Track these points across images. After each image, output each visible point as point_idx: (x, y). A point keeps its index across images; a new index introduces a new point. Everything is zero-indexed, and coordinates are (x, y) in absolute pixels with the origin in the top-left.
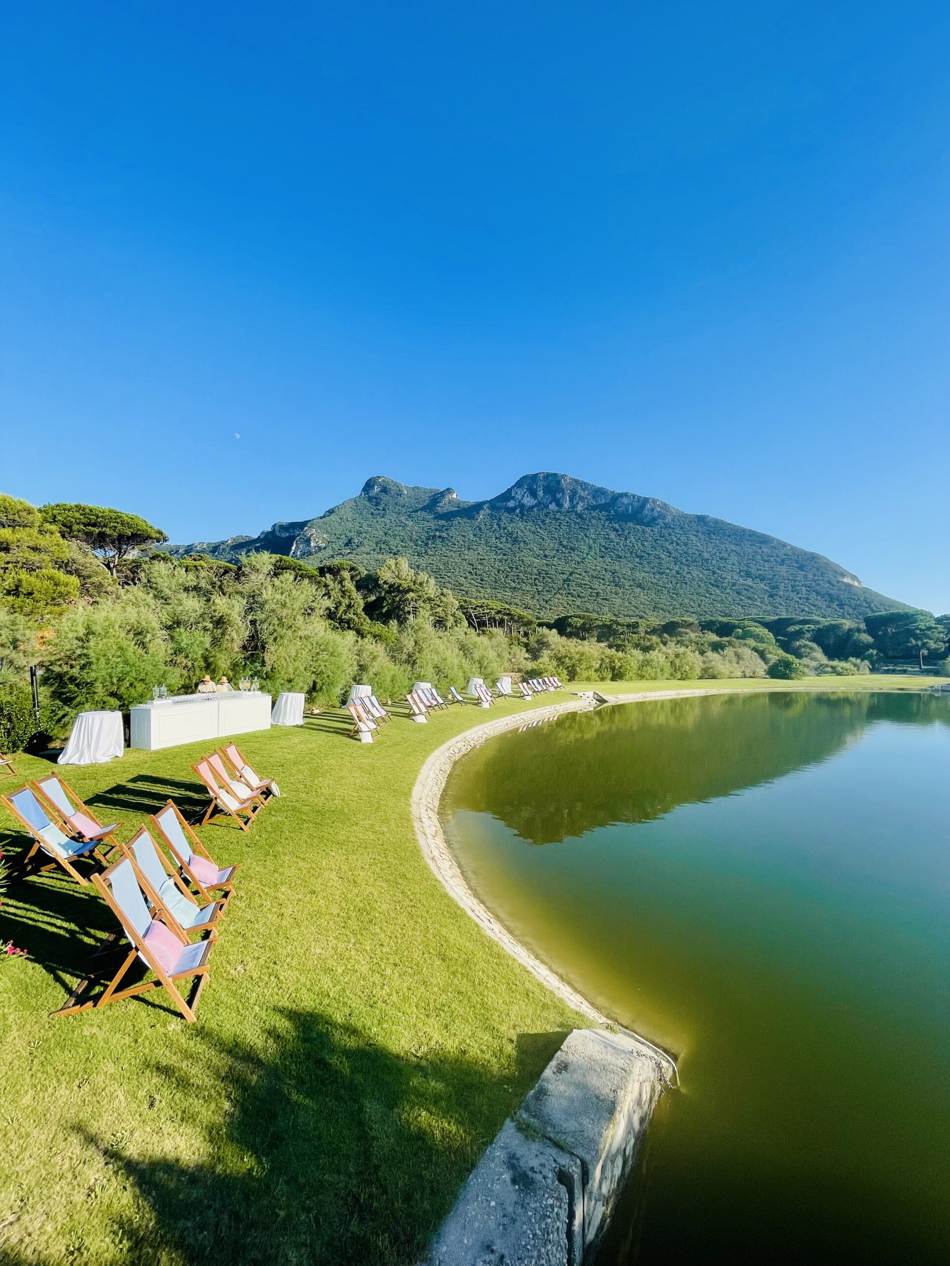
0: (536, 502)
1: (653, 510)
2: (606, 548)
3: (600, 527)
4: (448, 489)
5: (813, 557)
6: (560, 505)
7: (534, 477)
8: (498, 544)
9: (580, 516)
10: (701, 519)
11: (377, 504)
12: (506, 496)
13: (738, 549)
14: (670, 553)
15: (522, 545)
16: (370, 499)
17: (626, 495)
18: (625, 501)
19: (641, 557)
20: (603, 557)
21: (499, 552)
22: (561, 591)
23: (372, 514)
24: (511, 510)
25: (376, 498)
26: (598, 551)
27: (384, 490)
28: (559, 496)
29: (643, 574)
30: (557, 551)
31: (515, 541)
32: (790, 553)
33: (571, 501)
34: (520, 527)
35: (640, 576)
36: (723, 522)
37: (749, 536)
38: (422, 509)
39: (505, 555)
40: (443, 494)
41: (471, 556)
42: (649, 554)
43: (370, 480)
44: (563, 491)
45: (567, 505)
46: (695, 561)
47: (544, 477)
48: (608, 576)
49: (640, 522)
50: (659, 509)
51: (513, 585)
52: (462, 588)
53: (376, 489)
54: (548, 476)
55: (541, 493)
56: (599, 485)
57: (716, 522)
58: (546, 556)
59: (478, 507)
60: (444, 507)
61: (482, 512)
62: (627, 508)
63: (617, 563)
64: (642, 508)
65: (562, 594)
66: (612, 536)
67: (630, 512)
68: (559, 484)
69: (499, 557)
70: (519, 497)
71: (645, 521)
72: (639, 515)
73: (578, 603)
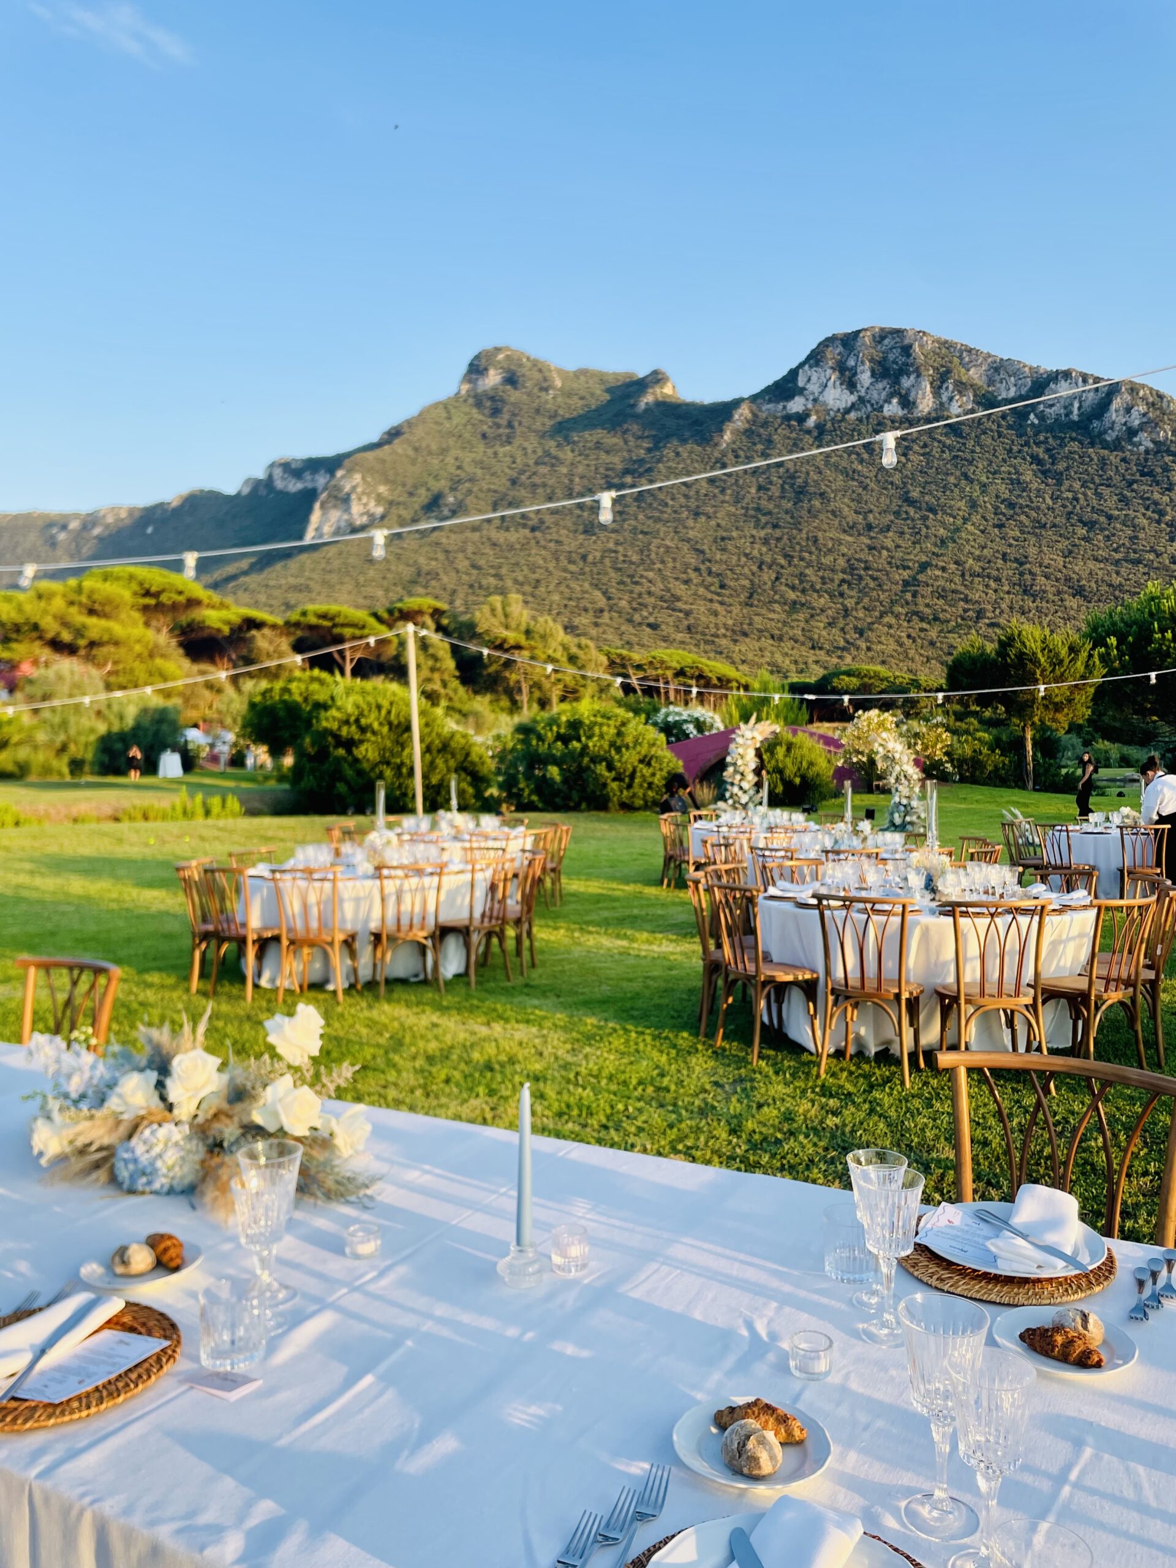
0: (853, 398)
1: (1129, 410)
2: (1011, 505)
3: (1002, 454)
4: (655, 373)
6: (907, 403)
7: (853, 339)
8: (764, 503)
11: (496, 412)
12: (786, 386)
15: (817, 503)
16: (479, 402)
17: (1067, 374)
18: (1065, 388)
19: (1090, 525)
20: (1001, 526)
21: (763, 519)
22: (898, 609)
23: (484, 436)
24: (795, 422)
25: (493, 399)
26: (990, 516)
27: (511, 379)
28: (906, 382)
29: (1091, 564)
30: (897, 514)
31: (801, 493)
33: (936, 393)
35: (1080, 568)
39: (775, 526)
40: (640, 385)
41: (696, 530)
42: (1110, 517)
43: (477, 357)
44: (917, 370)
45: (925, 403)
48: (1008, 571)
49: (1096, 439)
50: (1143, 408)
51: (792, 595)
52: (679, 605)
53: (493, 379)
54: (883, 335)
55: (865, 378)
56: (1003, 353)
58: (870, 527)
59: (723, 412)
61: (730, 425)
62: (1068, 407)
63: (1033, 540)
64: (1103, 406)
65: (897, 616)
66: (1028, 476)
67: (1075, 417)
68: (909, 355)
69: (762, 533)
70: (813, 388)
71: (1110, 437)
72: (1096, 423)
73: (933, 634)
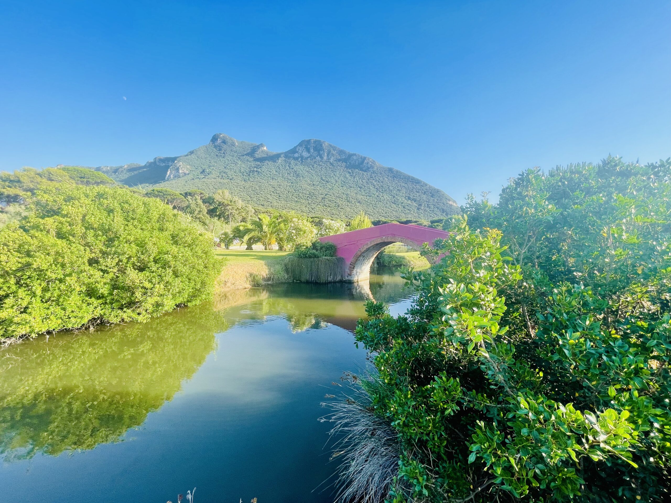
0: (309, 155)
1: (368, 163)
2: (344, 182)
3: (342, 170)
4: (262, 144)
5: (438, 191)
6: (322, 158)
7: (309, 141)
8: (289, 177)
9: (331, 164)
10: (390, 170)
11: (220, 150)
12: (294, 151)
13: (406, 186)
14: (375, 186)
15: (301, 178)
16: (215, 147)
17: (355, 155)
18: (355, 157)
19: (361, 188)
20: (342, 187)
21: (289, 181)
22: (320, 204)
23: (217, 155)
24: (296, 159)
25: (219, 146)
26: (340, 184)
27: (224, 142)
28: (321, 152)
29: (361, 196)
30: (320, 182)
31: (298, 176)
32: (428, 189)
33: (328, 155)
34: (300, 168)
35: (359, 197)
36: (400, 172)
37: (412, 179)
38: (246, 155)
39: (292, 183)
40: (258, 147)
41: (273, 182)
42: (365, 186)
43: (215, 135)
44: (323, 150)
45: (325, 158)
46: (385, 191)
47: (314, 142)
48: (344, 196)
49: (361, 170)
50: (371, 163)
51: (296, 199)
52: (269, 200)
53: (219, 141)
54: (315, 142)
55: (312, 150)
56: (342, 149)
57: (397, 172)
58: (314, 185)
59: (278, 156)
60: (258, 154)
61: (280, 159)
62: (356, 162)
63: (349, 190)
64: (363, 162)
65: (320, 205)
66: (347, 176)
67: (357, 164)
68: (322, 146)
69: (289, 184)
70: (300, 151)
71: (364, 169)
72: (361, 166)
73: (329, 210)
